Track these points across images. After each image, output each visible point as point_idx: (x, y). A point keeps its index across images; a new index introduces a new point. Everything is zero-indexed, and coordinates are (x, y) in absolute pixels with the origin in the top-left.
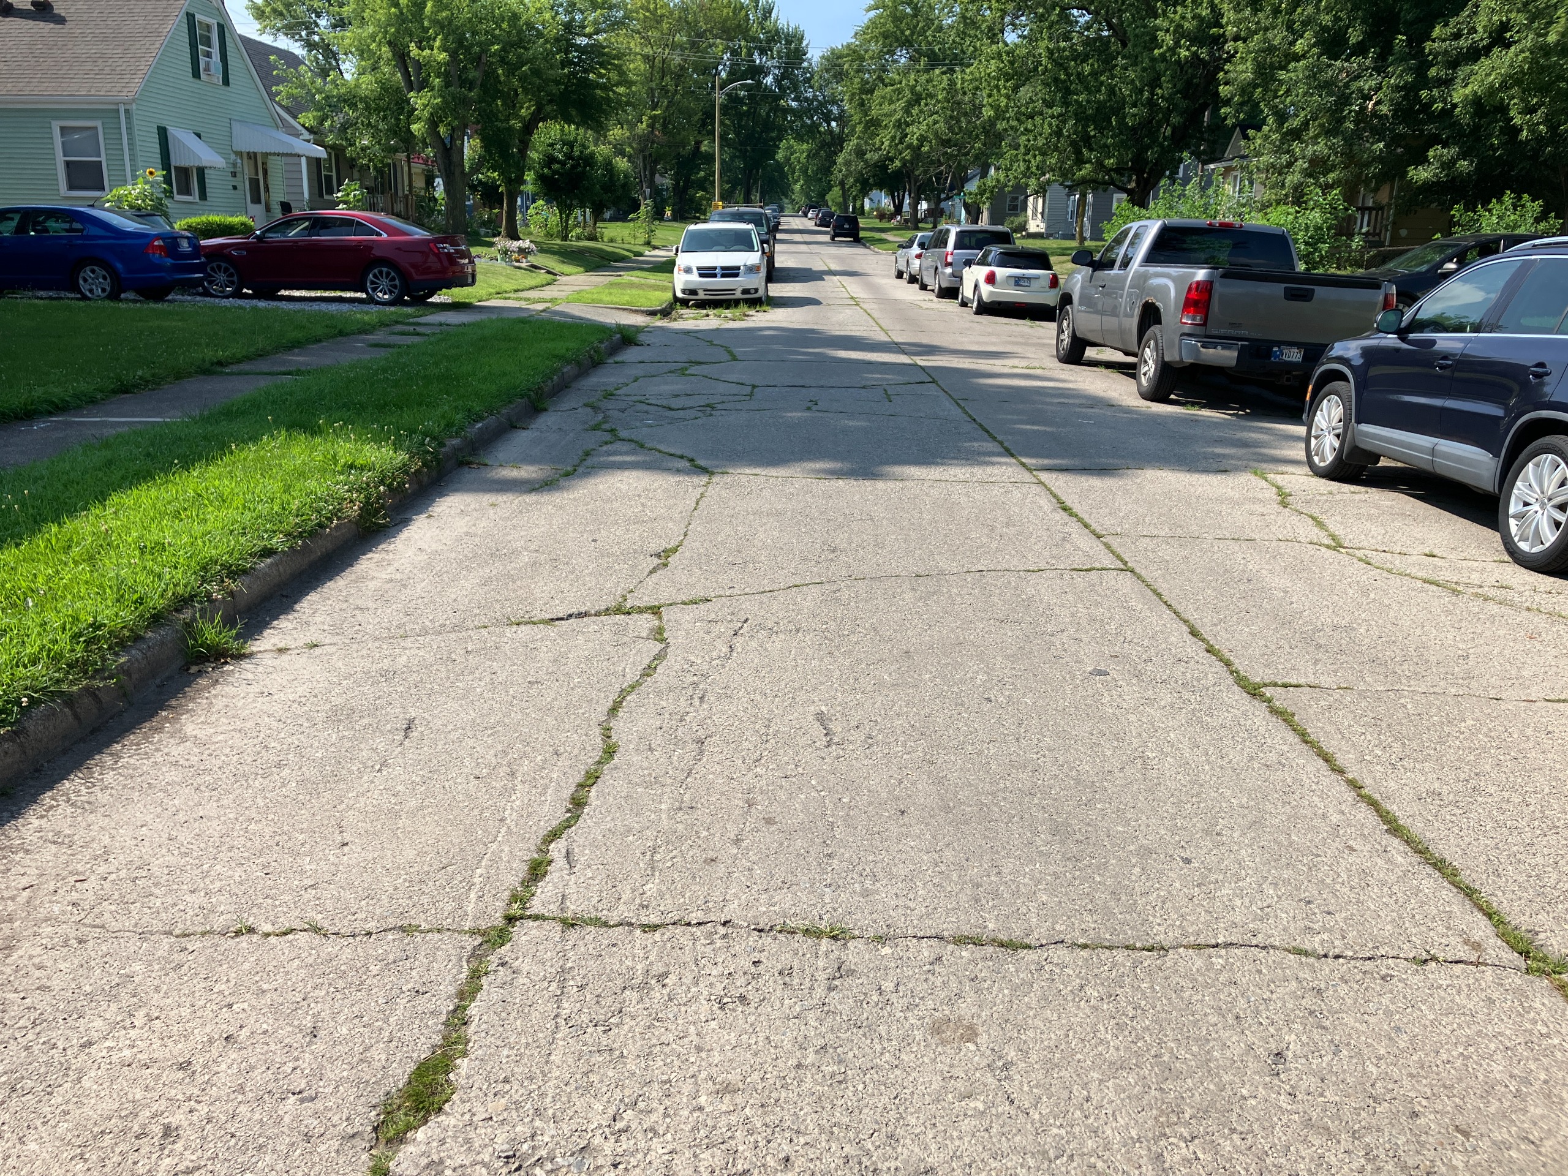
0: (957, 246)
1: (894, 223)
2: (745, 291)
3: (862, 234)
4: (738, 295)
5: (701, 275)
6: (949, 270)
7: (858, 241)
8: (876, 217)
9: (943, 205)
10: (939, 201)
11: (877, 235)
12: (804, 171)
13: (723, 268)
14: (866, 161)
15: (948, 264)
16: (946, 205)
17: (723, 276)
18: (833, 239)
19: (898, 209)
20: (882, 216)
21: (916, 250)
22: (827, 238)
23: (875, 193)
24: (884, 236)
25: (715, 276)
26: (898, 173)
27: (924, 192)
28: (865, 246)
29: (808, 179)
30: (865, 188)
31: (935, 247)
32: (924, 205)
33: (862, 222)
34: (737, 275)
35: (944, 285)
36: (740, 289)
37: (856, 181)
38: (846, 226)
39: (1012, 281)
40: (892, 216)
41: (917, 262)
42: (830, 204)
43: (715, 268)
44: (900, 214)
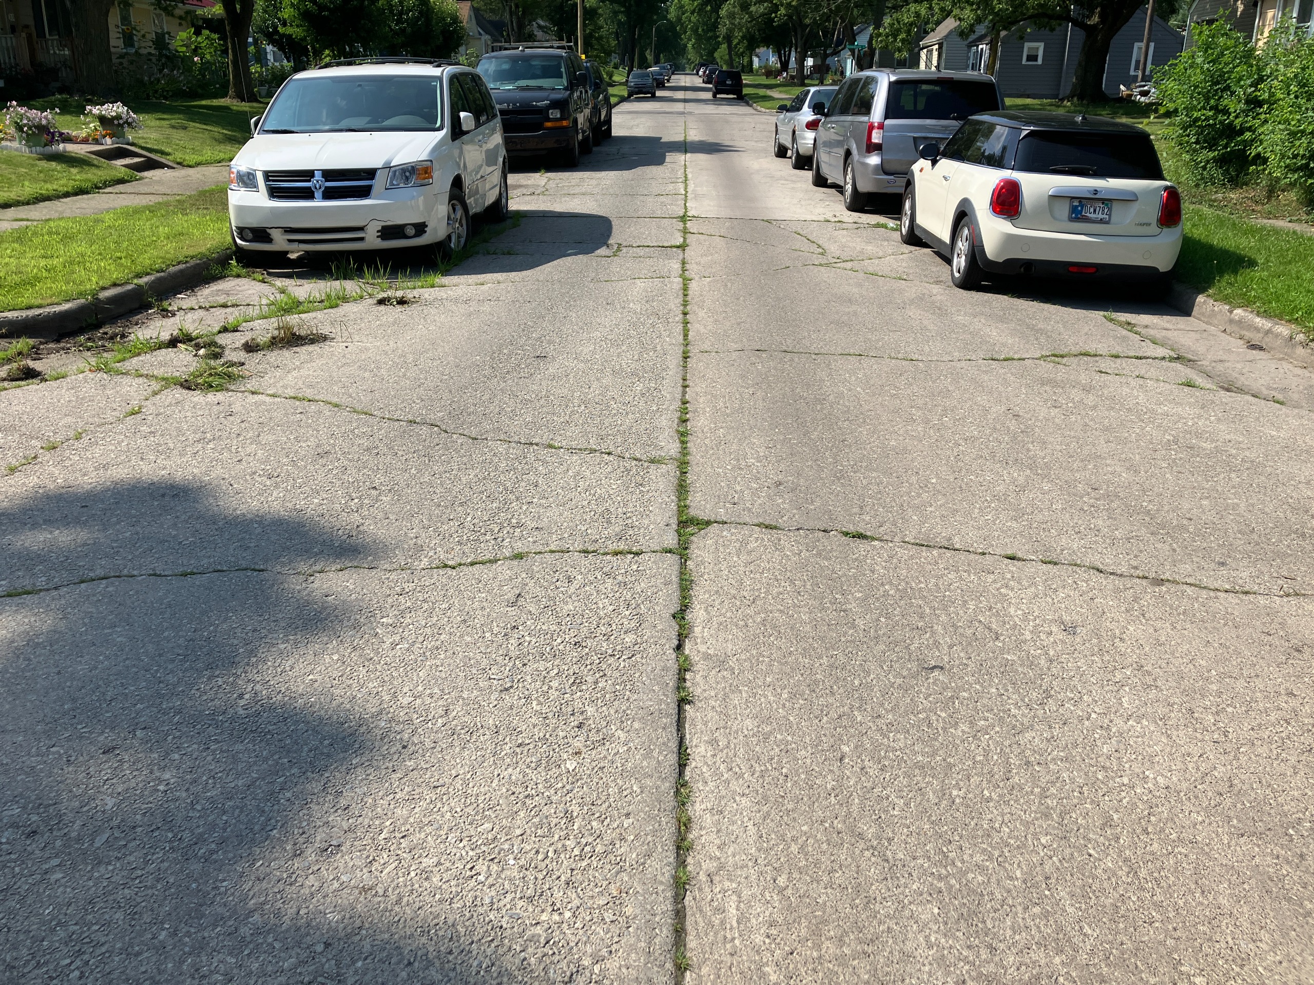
0: (890, 112)
1: (780, 79)
2: (388, 232)
3: (746, 91)
4: (372, 241)
5: (274, 193)
6: (874, 160)
7: (741, 99)
8: (763, 74)
9: (829, 61)
10: (826, 56)
11: (762, 92)
12: (695, 30)
13: (329, 174)
14: (750, 14)
15: (872, 148)
16: (832, 61)
17: (329, 194)
18: (714, 96)
19: (785, 66)
20: (769, 73)
21: (807, 114)
22: (709, 95)
23: (761, 50)
24: (769, 93)
25: (308, 194)
26: (784, 27)
27: (811, 48)
28: (748, 104)
29: (699, 38)
30: (752, 44)
31: (844, 111)
32: (810, 62)
33: (746, 79)
34: (364, 192)
35: (863, 187)
36: (378, 226)
37: (743, 37)
38: (729, 82)
39: (1064, 210)
40: (778, 73)
41: (810, 136)
42: (719, 60)
43: (308, 174)
44: (786, 71)
